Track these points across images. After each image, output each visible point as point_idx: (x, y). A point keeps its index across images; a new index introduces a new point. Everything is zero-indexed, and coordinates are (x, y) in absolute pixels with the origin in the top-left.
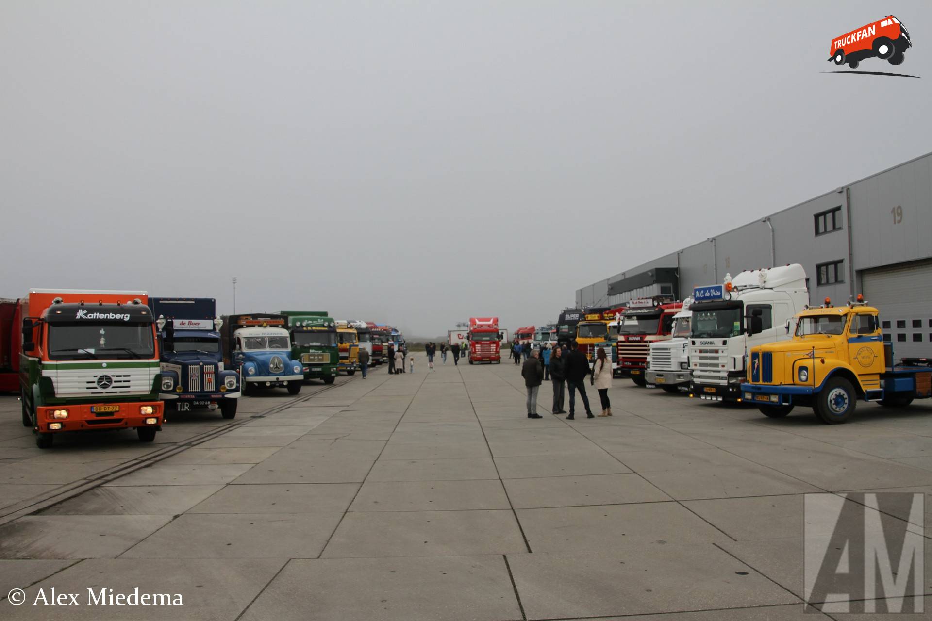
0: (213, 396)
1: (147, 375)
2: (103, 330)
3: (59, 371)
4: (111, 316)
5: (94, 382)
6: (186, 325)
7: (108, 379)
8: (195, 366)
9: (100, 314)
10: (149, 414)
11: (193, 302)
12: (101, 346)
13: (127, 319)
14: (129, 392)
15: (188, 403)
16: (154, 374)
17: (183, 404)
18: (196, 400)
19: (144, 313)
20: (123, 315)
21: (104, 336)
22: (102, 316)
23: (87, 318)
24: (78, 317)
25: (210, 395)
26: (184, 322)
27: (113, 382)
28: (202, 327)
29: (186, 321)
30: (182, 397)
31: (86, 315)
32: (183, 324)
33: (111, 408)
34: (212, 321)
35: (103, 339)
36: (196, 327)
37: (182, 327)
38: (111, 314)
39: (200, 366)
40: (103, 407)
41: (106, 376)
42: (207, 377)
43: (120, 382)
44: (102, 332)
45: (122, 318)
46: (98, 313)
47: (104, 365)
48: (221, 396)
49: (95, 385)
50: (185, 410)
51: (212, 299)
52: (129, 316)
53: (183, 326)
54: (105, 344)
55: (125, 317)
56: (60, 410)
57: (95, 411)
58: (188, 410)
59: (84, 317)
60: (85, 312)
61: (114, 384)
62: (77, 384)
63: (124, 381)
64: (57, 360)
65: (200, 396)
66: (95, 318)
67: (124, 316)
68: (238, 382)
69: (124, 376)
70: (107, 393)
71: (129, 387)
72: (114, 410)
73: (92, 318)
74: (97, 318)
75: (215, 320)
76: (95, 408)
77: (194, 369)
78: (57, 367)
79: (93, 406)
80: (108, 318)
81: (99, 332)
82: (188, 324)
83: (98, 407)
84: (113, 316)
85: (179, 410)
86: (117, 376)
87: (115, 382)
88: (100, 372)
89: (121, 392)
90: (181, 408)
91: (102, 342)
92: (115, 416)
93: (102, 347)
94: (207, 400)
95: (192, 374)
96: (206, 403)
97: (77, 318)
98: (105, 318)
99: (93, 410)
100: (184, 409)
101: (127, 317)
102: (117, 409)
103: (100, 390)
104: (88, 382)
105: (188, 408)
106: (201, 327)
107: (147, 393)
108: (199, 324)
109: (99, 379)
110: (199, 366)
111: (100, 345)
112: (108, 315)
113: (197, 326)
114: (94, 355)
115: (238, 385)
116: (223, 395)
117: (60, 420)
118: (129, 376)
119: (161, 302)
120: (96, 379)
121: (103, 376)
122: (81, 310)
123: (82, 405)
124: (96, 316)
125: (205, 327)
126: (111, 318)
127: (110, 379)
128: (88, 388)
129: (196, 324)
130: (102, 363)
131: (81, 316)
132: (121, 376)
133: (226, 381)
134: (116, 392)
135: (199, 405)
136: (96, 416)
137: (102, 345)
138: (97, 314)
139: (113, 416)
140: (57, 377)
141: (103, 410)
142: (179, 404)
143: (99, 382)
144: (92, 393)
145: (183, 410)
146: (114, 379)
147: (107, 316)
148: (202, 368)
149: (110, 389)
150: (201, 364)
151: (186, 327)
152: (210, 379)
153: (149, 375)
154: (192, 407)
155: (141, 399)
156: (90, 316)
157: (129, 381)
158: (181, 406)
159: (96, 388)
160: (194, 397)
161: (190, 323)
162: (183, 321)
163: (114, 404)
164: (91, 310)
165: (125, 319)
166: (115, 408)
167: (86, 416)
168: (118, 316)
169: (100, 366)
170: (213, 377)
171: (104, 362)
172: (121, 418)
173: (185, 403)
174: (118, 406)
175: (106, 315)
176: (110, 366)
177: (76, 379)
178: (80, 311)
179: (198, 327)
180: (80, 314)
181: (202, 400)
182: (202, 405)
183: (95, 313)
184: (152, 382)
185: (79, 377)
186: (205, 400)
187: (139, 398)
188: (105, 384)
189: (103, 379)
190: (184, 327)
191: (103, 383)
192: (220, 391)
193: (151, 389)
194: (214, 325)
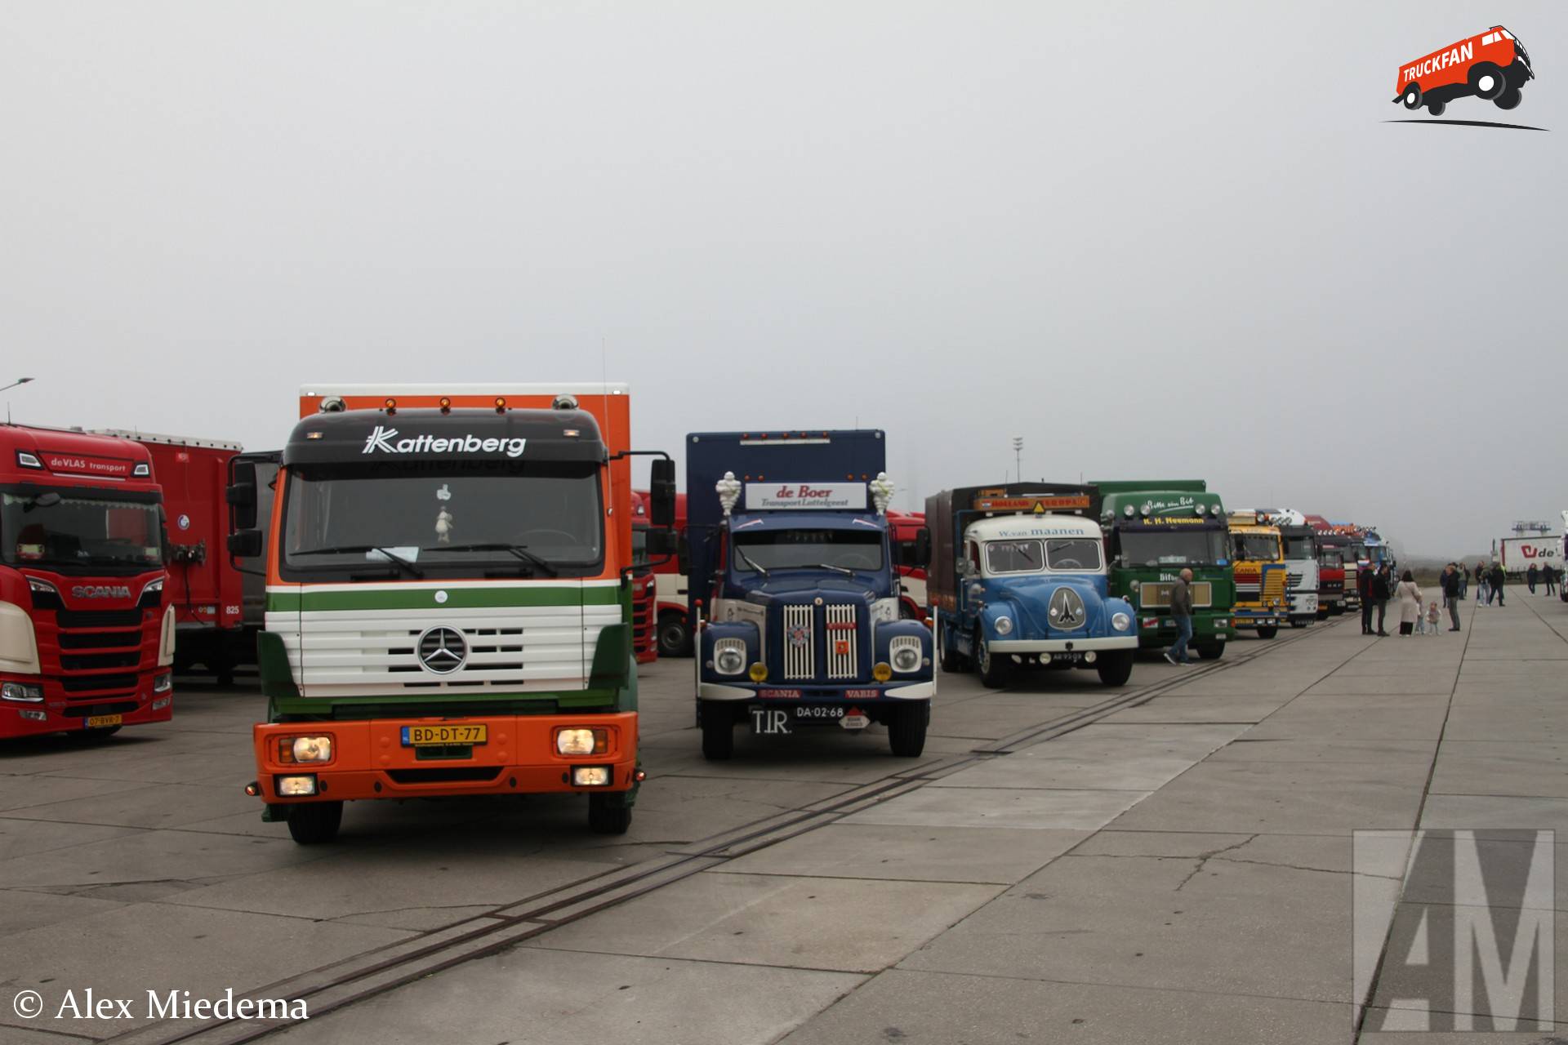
0: (850, 694)
1: (574, 627)
2: (445, 487)
3: (305, 614)
4: (466, 444)
5: (410, 651)
6: (795, 498)
7: (454, 640)
8: (801, 608)
9: (435, 438)
10: (582, 755)
11: (827, 441)
12: (440, 539)
13: (515, 452)
14: (520, 682)
15: (781, 712)
16: (599, 626)
17: (769, 713)
18: (804, 704)
19: (571, 433)
20: (504, 441)
21: (449, 506)
22: (440, 445)
23: (394, 451)
24: (369, 449)
25: (844, 690)
26: (788, 490)
27: (469, 650)
28: (838, 503)
29: (795, 487)
30: (764, 694)
31: (393, 442)
32: (784, 493)
33: (461, 732)
34: (864, 485)
35: (443, 515)
36: (818, 503)
37: (782, 504)
38: (469, 436)
39: (815, 607)
40: (436, 730)
41: (447, 631)
42: (833, 640)
43: (492, 649)
44: (444, 494)
45: (501, 449)
46: (430, 437)
47: (441, 597)
48: (874, 694)
49: (413, 659)
50: (776, 731)
51: (877, 431)
52: (523, 442)
53: (785, 499)
54: (449, 530)
55: (511, 447)
56: (312, 735)
57: (412, 741)
58: (785, 731)
59: (387, 448)
60: (393, 433)
61: (472, 658)
62: (359, 655)
63: (505, 649)
64: (303, 581)
65: (816, 693)
66: (418, 450)
67: (507, 445)
68: (927, 653)
69: (505, 632)
70: (451, 684)
71: (519, 666)
72: (471, 739)
73: (410, 449)
74: (426, 449)
75: (873, 482)
76: (412, 731)
77: (798, 617)
78: (301, 603)
79: (407, 727)
80: (460, 449)
81: (435, 494)
82: (800, 496)
83: (423, 729)
84: (473, 445)
85: (758, 731)
86: (483, 632)
87: (476, 649)
88: (428, 620)
89: (494, 683)
90: (764, 726)
91: (442, 525)
92: (474, 760)
93: (443, 541)
94: (836, 705)
95: (792, 631)
96: (833, 713)
97: (365, 451)
98: (450, 449)
99: (405, 739)
100: (772, 728)
101: (516, 445)
102: (482, 738)
103: (428, 675)
104: (392, 651)
105: (784, 725)
106: (833, 503)
107: (579, 687)
108: (828, 493)
109: (426, 640)
110: (811, 607)
111: (437, 534)
112: (461, 441)
113: (823, 499)
114: (416, 564)
115: (927, 660)
116: (882, 691)
117: (308, 768)
118: (519, 631)
119: (743, 443)
120: (414, 642)
121: (437, 632)
122: (382, 428)
123: (374, 723)
124: (423, 445)
125: (846, 503)
126: (467, 448)
127: (459, 640)
128: (393, 669)
129: (819, 494)
130: (435, 591)
131: (376, 446)
132: (492, 632)
133: (893, 652)
134: (480, 683)
135: (813, 718)
136: (418, 759)
137: (443, 535)
138: (425, 438)
139: (470, 758)
140: (300, 634)
141: (437, 740)
142: (758, 713)
143: (424, 651)
144: (407, 685)
145: (769, 731)
146: (471, 640)
147: (456, 445)
148: (820, 613)
149: (460, 674)
150: (819, 601)
151: (795, 503)
152: (845, 644)
153: (583, 627)
154: (794, 722)
155: (562, 704)
156: (406, 446)
157: (518, 649)
158: (764, 719)
159: (417, 669)
160: (796, 695)
161: (804, 492)
162: (785, 487)
163: (471, 720)
164: (410, 429)
165: (509, 454)
166: (473, 732)
167: (385, 757)
168: (490, 445)
169: (426, 600)
170: (851, 640)
171: (441, 588)
172: (497, 764)
173: (776, 713)
174: (483, 728)
175: (453, 441)
176: (457, 600)
177: (357, 639)
178: (379, 430)
179: (826, 503)
180: (378, 439)
181: (821, 705)
182: (820, 718)
183: (421, 437)
184: (590, 651)
185: (363, 633)
186: (830, 706)
187: (555, 701)
188: (443, 657)
189: (438, 641)
190: (789, 503)
191: (439, 651)
192: (875, 680)
193: (588, 674)
194: (871, 496)
